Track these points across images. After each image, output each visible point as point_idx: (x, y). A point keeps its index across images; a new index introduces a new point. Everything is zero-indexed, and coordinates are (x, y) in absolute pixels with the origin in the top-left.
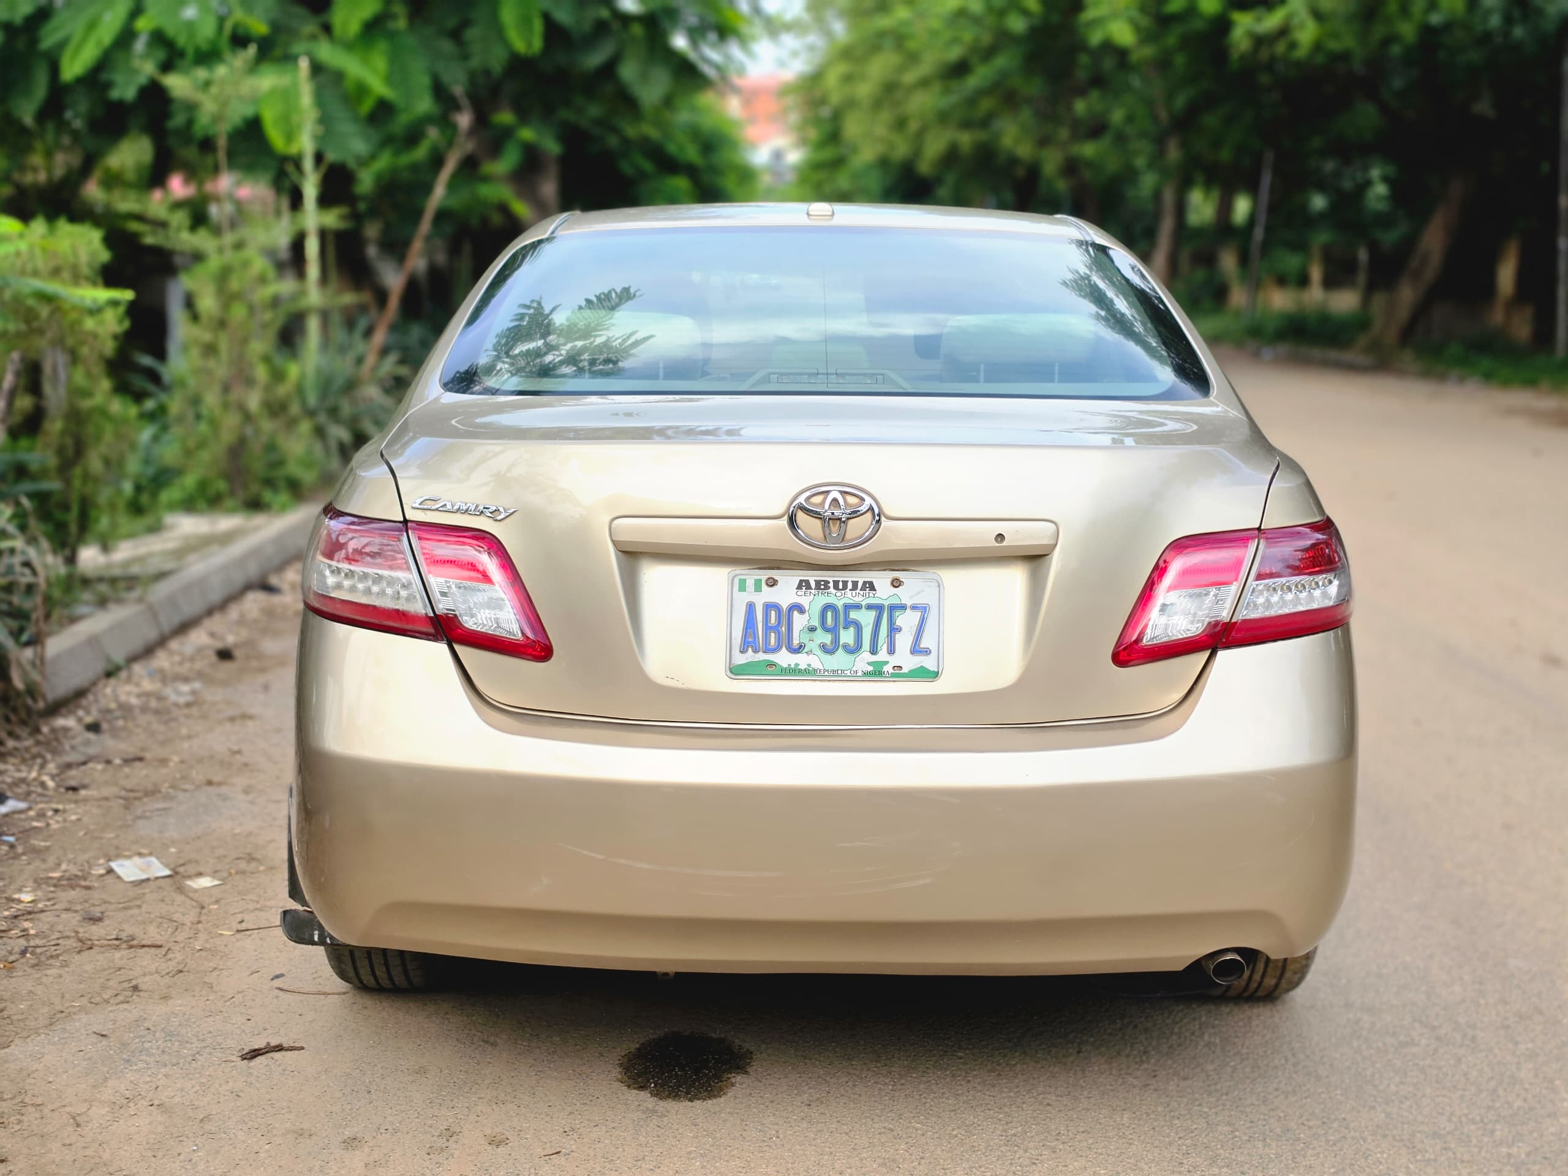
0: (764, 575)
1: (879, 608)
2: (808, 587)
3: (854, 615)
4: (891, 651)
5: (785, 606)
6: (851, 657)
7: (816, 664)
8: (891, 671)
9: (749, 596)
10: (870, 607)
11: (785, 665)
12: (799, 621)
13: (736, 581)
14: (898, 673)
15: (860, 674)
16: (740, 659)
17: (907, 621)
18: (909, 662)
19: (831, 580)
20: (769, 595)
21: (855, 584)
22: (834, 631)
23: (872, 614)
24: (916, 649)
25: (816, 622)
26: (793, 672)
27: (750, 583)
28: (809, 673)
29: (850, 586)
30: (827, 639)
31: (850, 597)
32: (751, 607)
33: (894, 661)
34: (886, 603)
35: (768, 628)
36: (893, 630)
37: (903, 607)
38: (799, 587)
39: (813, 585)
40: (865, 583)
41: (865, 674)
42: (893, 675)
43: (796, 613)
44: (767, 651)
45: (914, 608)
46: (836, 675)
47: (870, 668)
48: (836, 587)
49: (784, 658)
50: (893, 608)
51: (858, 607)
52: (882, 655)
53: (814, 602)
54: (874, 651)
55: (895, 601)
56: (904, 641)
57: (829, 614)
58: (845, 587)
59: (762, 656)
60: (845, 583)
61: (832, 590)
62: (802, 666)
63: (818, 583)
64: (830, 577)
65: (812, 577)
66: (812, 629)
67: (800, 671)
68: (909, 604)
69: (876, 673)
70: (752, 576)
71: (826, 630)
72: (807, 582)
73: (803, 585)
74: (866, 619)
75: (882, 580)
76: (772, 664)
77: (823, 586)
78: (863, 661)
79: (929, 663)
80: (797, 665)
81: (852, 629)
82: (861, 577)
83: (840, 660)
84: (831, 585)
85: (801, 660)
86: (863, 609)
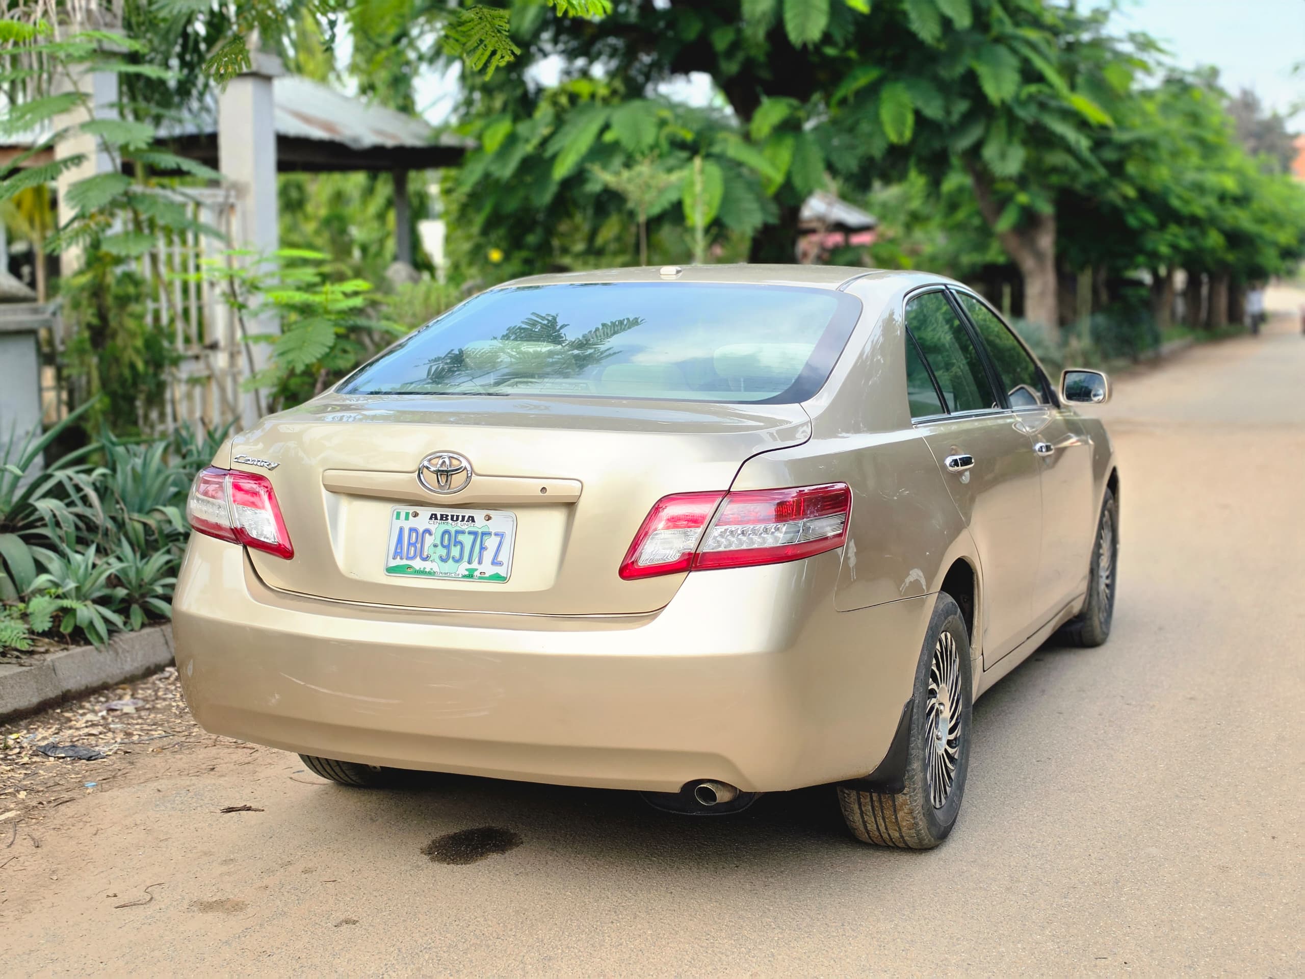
0: (412, 509)
1: (475, 534)
2: (436, 519)
3: (460, 538)
4: (480, 562)
5: (421, 531)
6: (457, 565)
7: (436, 569)
8: (479, 575)
9: (402, 522)
10: (470, 533)
11: (418, 569)
12: (429, 540)
13: (395, 513)
14: (483, 577)
15: (460, 576)
16: (393, 563)
17: (491, 543)
18: (490, 570)
19: (449, 514)
20: (413, 522)
21: (463, 517)
22: (447, 547)
23: (472, 537)
24: (495, 562)
25: (438, 542)
26: (422, 572)
27: (403, 516)
28: (431, 573)
29: (460, 518)
30: (443, 552)
31: (460, 526)
32: (401, 530)
33: (481, 568)
34: (480, 531)
35: (409, 544)
36: (483, 548)
37: (489, 534)
38: (431, 518)
39: (439, 517)
40: (469, 517)
41: (464, 576)
42: (480, 578)
43: (427, 534)
44: (408, 558)
45: (496, 534)
46: (446, 576)
47: (467, 573)
48: (452, 519)
49: (417, 564)
50: (483, 534)
51: (463, 532)
52: (475, 565)
53: (438, 528)
54: (470, 562)
55: (485, 530)
56: (488, 556)
57: (447, 536)
58: (457, 519)
59: (405, 562)
60: (458, 516)
61: (450, 521)
62: (427, 570)
63: (442, 515)
64: (449, 512)
65: (439, 512)
66: (435, 546)
67: (426, 572)
68: (493, 532)
69: (470, 576)
70: (404, 509)
71: (443, 546)
72: (436, 515)
73: (434, 517)
74: (467, 540)
75: (479, 515)
76: (410, 567)
77: (444, 517)
78: (463, 568)
79: (502, 571)
80: (425, 568)
81: (459, 547)
82: (467, 513)
83: (450, 566)
84: (449, 517)
85: (428, 566)
86: (467, 534)
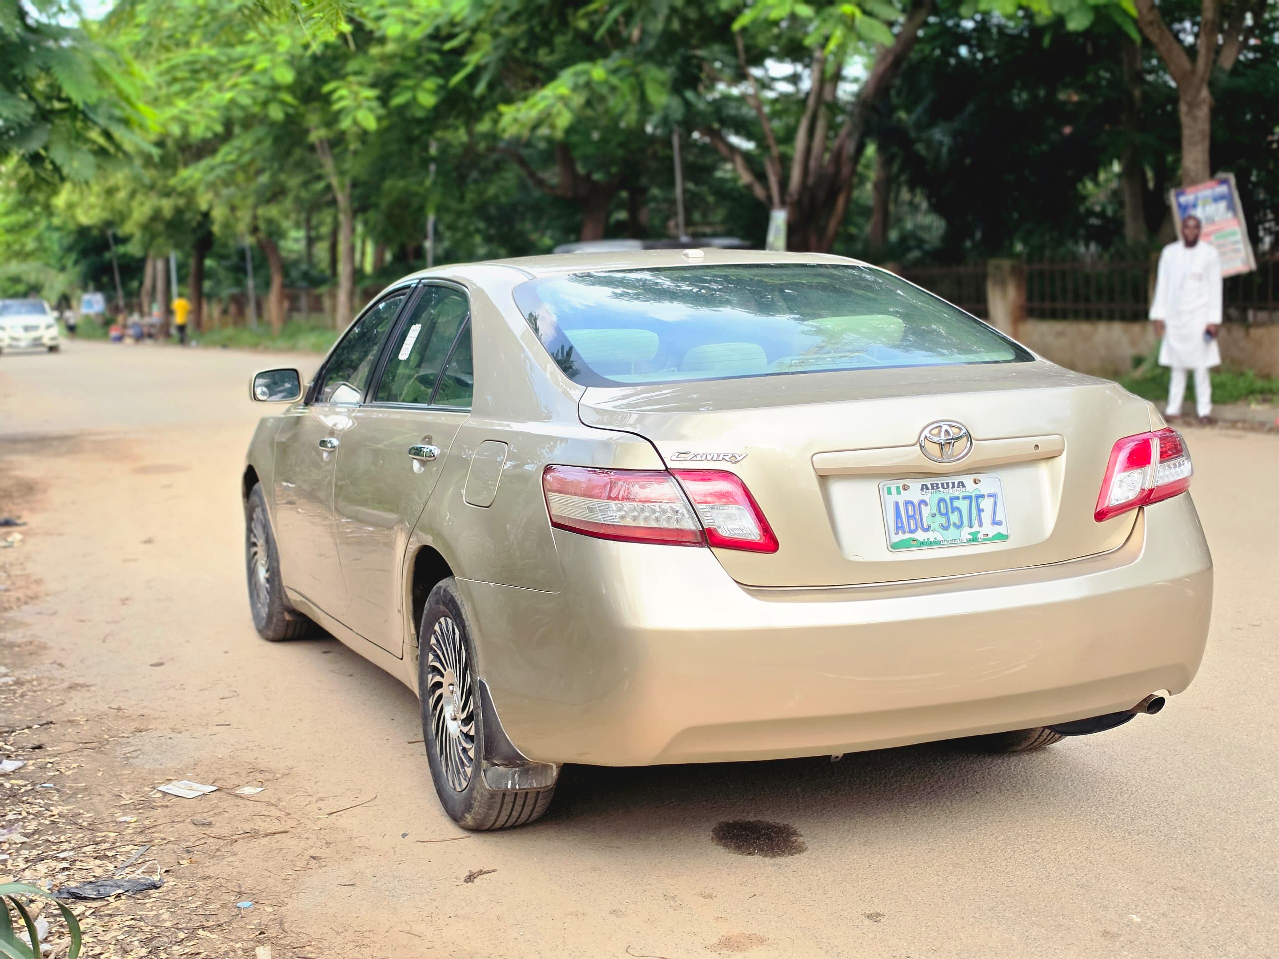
0: (901, 483)
1: (970, 498)
2: (927, 489)
3: (956, 504)
4: (981, 525)
5: (916, 502)
6: (959, 531)
7: (940, 538)
8: (982, 537)
9: (895, 497)
10: (965, 498)
11: (922, 540)
12: (926, 511)
13: (885, 489)
14: (987, 539)
15: (965, 541)
16: (896, 539)
17: (986, 504)
18: (992, 531)
19: (939, 483)
20: (905, 496)
21: (953, 484)
22: (946, 515)
23: (967, 502)
24: (995, 523)
25: (935, 511)
26: (927, 544)
27: (894, 491)
28: (936, 543)
29: (951, 485)
30: (943, 520)
31: (952, 492)
32: (897, 504)
33: (983, 531)
34: (973, 495)
35: (909, 517)
36: (980, 511)
37: (983, 496)
38: (922, 489)
39: (930, 487)
40: (959, 483)
41: (969, 541)
42: (984, 540)
43: (923, 506)
44: (911, 532)
45: (989, 496)
46: (952, 544)
47: (970, 537)
48: (943, 488)
49: (920, 536)
50: (978, 497)
51: (958, 499)
52: (976, 528)
53: (932, 498)
54: (971, 527)
55: (978, 493)
56: (986, 517)
57: (942, 504)
58: (948, 487)
59: (907, 536)
60: (948, 484)
61: (941, 489)
62: (932, 540)
63: (932, 485)
64: (938, 481)
65: (928, 482)
66: (934, 516)
67: (931, 542)
68: (986, 494)
69: (974, 539)
70: (894, 485)
71: (942, 515)
72: (926, 485)
73: (924, 487)
74: (963, 505)
75: (968, 480)
76: (915, 540)
77: (934, 487)
78: (965, 533)
79: (1002, 530)
80: (928, 539)
81: (956, 513)
82: (957, 480)
83: (952, 533)
84: (940, 486)
85: (931, 536)
86: (961, 500)
